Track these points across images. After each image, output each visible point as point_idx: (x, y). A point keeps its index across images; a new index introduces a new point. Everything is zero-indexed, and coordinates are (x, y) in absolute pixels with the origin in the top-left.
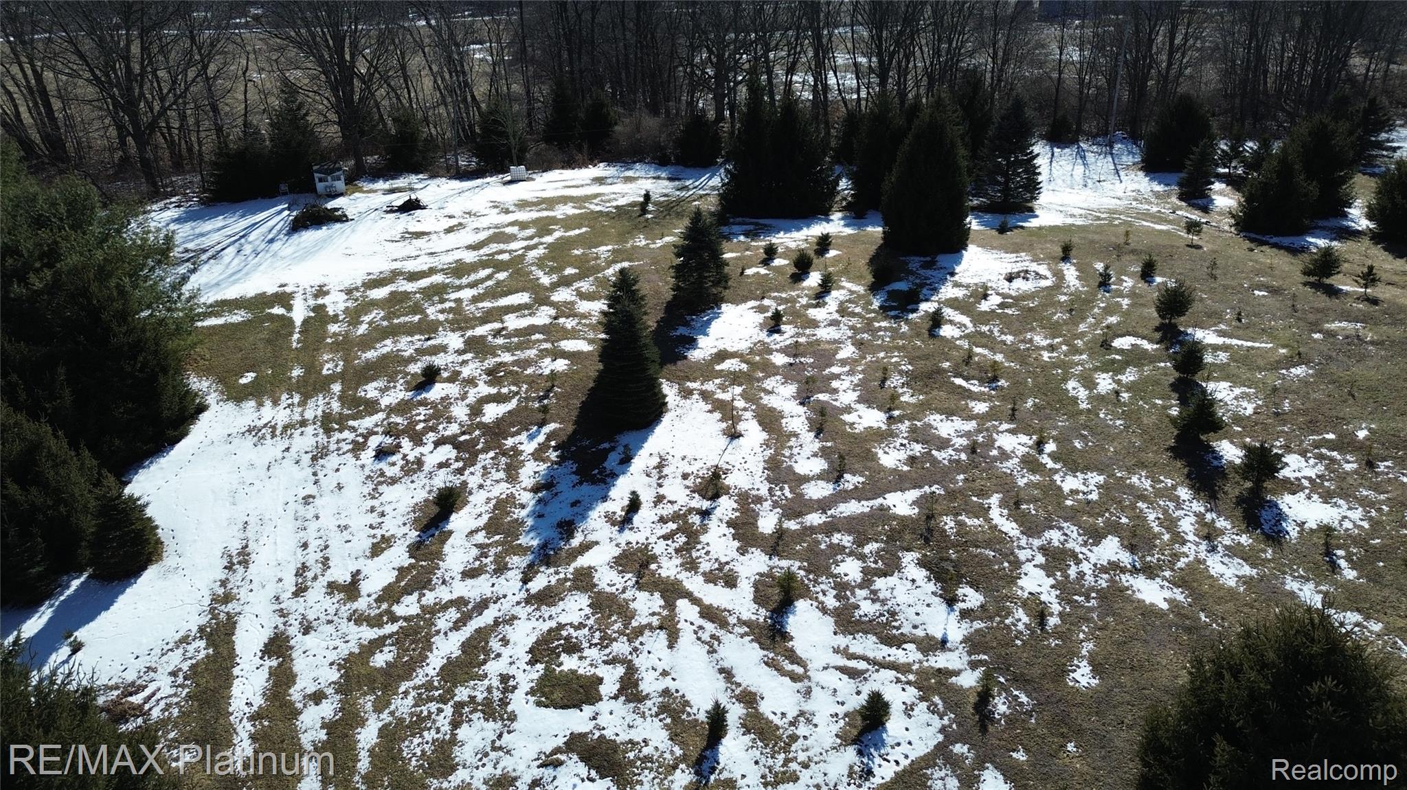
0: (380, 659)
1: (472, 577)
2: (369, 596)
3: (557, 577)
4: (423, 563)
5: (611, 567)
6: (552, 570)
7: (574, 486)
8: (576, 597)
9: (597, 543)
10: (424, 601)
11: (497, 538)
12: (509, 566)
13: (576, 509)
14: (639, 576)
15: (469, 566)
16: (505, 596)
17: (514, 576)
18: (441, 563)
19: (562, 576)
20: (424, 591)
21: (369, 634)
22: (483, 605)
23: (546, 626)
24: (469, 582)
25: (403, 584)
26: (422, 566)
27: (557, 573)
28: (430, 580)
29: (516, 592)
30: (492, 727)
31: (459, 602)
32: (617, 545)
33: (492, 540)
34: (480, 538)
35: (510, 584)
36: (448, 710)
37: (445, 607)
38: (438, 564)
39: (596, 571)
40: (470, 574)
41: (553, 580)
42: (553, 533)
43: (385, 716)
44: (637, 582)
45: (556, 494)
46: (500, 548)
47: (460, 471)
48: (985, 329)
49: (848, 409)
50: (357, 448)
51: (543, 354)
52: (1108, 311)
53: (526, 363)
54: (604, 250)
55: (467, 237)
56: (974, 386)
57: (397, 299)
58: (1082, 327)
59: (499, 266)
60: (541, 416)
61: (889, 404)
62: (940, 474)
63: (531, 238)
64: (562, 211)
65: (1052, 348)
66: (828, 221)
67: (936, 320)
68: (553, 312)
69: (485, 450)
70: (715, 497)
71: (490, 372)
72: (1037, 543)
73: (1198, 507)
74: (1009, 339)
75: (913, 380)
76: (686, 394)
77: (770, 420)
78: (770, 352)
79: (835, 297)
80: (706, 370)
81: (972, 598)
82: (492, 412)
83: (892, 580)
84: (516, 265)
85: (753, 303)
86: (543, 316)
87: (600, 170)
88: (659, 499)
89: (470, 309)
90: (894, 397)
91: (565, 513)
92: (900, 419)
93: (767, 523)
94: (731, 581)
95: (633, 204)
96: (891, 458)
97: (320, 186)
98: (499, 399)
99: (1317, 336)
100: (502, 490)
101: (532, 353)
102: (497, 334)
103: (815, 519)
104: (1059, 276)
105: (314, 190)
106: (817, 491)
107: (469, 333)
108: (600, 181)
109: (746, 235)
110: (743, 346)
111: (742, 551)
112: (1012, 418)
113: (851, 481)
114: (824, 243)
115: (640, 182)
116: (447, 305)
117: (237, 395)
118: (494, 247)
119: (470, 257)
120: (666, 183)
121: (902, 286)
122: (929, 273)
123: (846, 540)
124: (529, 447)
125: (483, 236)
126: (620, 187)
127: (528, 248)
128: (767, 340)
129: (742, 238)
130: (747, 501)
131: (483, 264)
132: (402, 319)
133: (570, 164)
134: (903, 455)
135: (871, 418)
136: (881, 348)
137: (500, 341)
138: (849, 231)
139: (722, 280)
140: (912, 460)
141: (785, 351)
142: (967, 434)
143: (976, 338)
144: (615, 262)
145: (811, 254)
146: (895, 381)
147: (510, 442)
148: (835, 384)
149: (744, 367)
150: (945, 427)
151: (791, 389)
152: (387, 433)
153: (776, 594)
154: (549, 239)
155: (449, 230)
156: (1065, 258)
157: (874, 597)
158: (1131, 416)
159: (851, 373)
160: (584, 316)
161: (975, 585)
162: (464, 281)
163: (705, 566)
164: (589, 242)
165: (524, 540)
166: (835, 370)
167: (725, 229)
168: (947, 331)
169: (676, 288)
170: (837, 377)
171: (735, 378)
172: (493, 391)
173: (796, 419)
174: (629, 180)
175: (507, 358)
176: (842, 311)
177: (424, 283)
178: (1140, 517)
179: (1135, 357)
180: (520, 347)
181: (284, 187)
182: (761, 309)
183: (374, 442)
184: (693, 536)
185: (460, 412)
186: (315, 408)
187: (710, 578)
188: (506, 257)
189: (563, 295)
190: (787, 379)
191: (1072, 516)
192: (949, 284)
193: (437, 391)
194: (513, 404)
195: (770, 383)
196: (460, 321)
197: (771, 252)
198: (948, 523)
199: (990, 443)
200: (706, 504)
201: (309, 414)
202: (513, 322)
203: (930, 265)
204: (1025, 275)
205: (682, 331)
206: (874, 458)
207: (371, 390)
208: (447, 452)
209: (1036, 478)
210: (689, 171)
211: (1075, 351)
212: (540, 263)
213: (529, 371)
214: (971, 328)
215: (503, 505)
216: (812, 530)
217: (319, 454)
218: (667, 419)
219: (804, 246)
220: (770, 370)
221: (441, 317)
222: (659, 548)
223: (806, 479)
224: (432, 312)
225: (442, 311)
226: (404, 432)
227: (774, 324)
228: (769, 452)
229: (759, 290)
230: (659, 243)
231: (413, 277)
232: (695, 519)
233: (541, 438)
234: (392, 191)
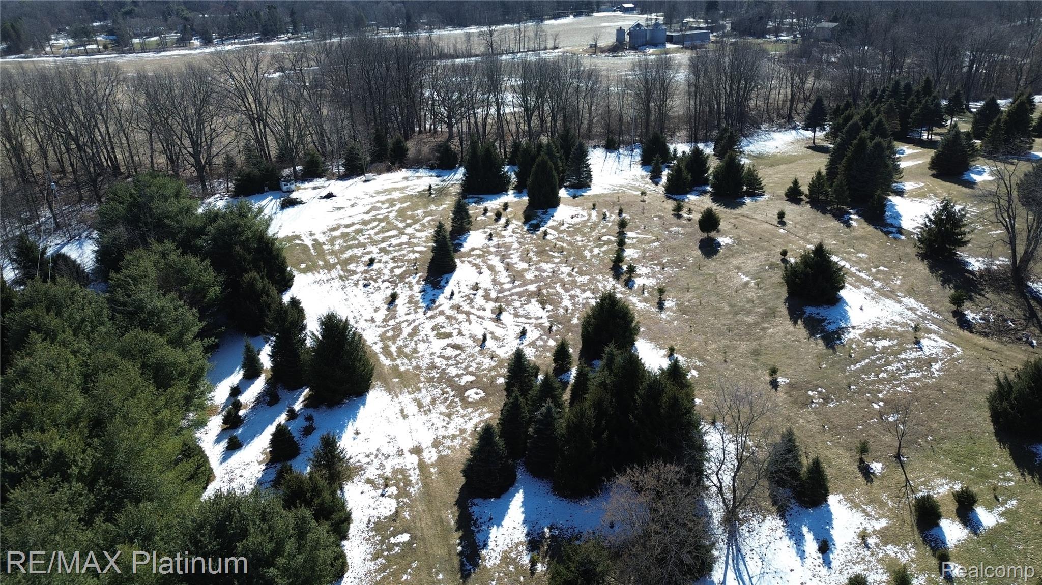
0: (390, 334)
2: (379, 321)
4: (392, 313)
5: (449, 309)
6: (432, 311)
7: (432, 290)
8: (441, 317)
9: (443, 304)
10: (396, 321)
11: (412, 305)
12: (418, 311)
13: (434, 296)
14: (458, 311)
15: (406, 312)
16: (420, 318)
17: (421, 313)
19: (435, 312)
20: (395, 319)
21: (385, 329)
22: (414, 321)
23: (434, 324)
24: (408, 316)
25: (388, 318)
28: (396, 316)
29: (423, 317)
30: (426, 345)
31: (407, 321)
32: (450, 304)
34: (407, 305)
35: (420, 315)
36: (413, 342)
37: (403, 322)
38: (396, 313)
39: (445, 310)
40: (407, 314)
41: (433, 313)
42: (429, 303)
43: (396, 345)
45: (427, 293)
46: (414, 307)
47: (394, 289)
48: (561, 236)
49: (516, 263)
50: (356, 284)
51: (409, 252)
52: (603, 228)
53: (404, 255)
54: (420, 212)
55: (361, 209)
56: (556, 254)
57: (344, 236)
58: (594, 234)
59: (381, 221)
60: (415, 271)
61: (529, 261)
62: (544, 279)
63: (388, 208)
64: (396, 195)
65: (582, 241)
66: (507, 195)
67: (545, 233)
68: (408, 237)
69: (400, 282)
70: (477, 290)
71: (392, 259)
72: (568, 294)
73: (614, 282)
74: (569, 239)
75: (538, 253)
76: (463, 262)
77: (491, 268)
78: (489, 247)
79: (511, 227)
80: (468, 254)
81: (549, 307)
82: (398, 272)
83: (529, 305)
84: (385, 219)
85: (483, 230)
86: (404, 239)
87: (404, 173)
88: (460, 292)
89: (376, 238)
90: (530, 259)
91: (431, 298)
92: (532, 265)
93: (493, 295)
94: (484, 310)
95: (424, 190)
96: (529, 276)
97: (285, 188)
98: (398, 267)
99: (667, 233)
100: (410, 293)
101: (405, 252)
102: (390, 246)
103: (507, 293)
104: (590, 215)
105: (280, 189)
106: (507, 286)
107: (379, 246)
108: (406, 178)
109: (475, 203)
110: (480, 246)
111: (487, 302)
112: (566, 263)
113: (517, 283)
114: (506, 206)
115: (424, 178)
116: (366, 237)
117: (303, 271)
118: (373, 213)
119: (367, 217)
120: (436, 178)
121: (534, 222)
122: (544, 216)
123: (516, 297)
124: (414, 281)
125: (368, 208)
126: (416, 182)
127: (389, 212)
128: (488, 243)
129: (474, 204)
130: (487, 291)
131: (374, 220)
132: (351, 243)
133: (389, 170)
134: (533, 275)
135: (523, 265)
136: (527, 244)
137: (391, 248)
138: (516, 199)
139: (470, 223)
140: (535, 276)
141: (494, 246)
142: (552, 268)
143: (558, 239)
144: (425, 217)
145: (501, 210)
146: (531, 254)
147: (407, 280)
148: (511, 256)
149: (481, 253)
150: (544, 266)
151: (498, 258)
152: (365, 279)
153: (497, 311)
154: (396, 208)
155: (352, 206)
156: (594, 209)
157: (524, 309)
158: (602, 260)
159: (517, 252)
160: (419, 238)
161: (550, 305)
162: (368, 227)
163: (476, 307)
164: (414, 208)
165: (421, 305)
166: (512, 252)
167: (466, 200)
168: (549, 237)
169: (453, 226)
170: (512, 254)
171: (479, 256)
172: (396, 265)
173: (500, 267)
174: (418, 177)
175: (396, 254)
176: (514, 232)
177: (353, 228)
178: (597, 286)
179: (608, 242)
180: (399, 250)
181: (266, 189)
182: (485, 232)
183: (361, 282)
184: (472, 300)
185: (387, 272)
186: (334, 273)
187: (478, 309)
188: (381, 217)
189: (409, 230)
190: (496, 255)
191: (579, 287)
192: (551, 220)
193: (376, 266)
194: (404, 269)
195: (490, 257)
196: (374, 243)
197: (486, 210)
198: (545, 291)
199: (559, 270)
200: (474, 292)
201: (334, 276)
202: (394, 241)
203: (545, 213)
204: (577, 216)
205: (457, 241)
206: (524, 276)
207: (352, 267)
208: (387, 284)
209: (571, 278)
210: (444, 172)
211: (589, 241)
212: (396, 218)
213: (406, 258)
214: (557, 236)
215: (411, 297)
216: (507, 296)
217: (344, 288)
218: (457, 270)
219: (498, 207)
220: (490, 253)
221: (366, 241)
222: (462, 304)
223: (504, 283)
224: (362, 239)
225: (365, 239)
226: (370, 279)
227: (490, 238)
228: (492, 277)
229: (483, 226)
230: (441, 208)
231: (347, 226)
232: (472, 296)
233: (417, 278)
234: (315, 188)
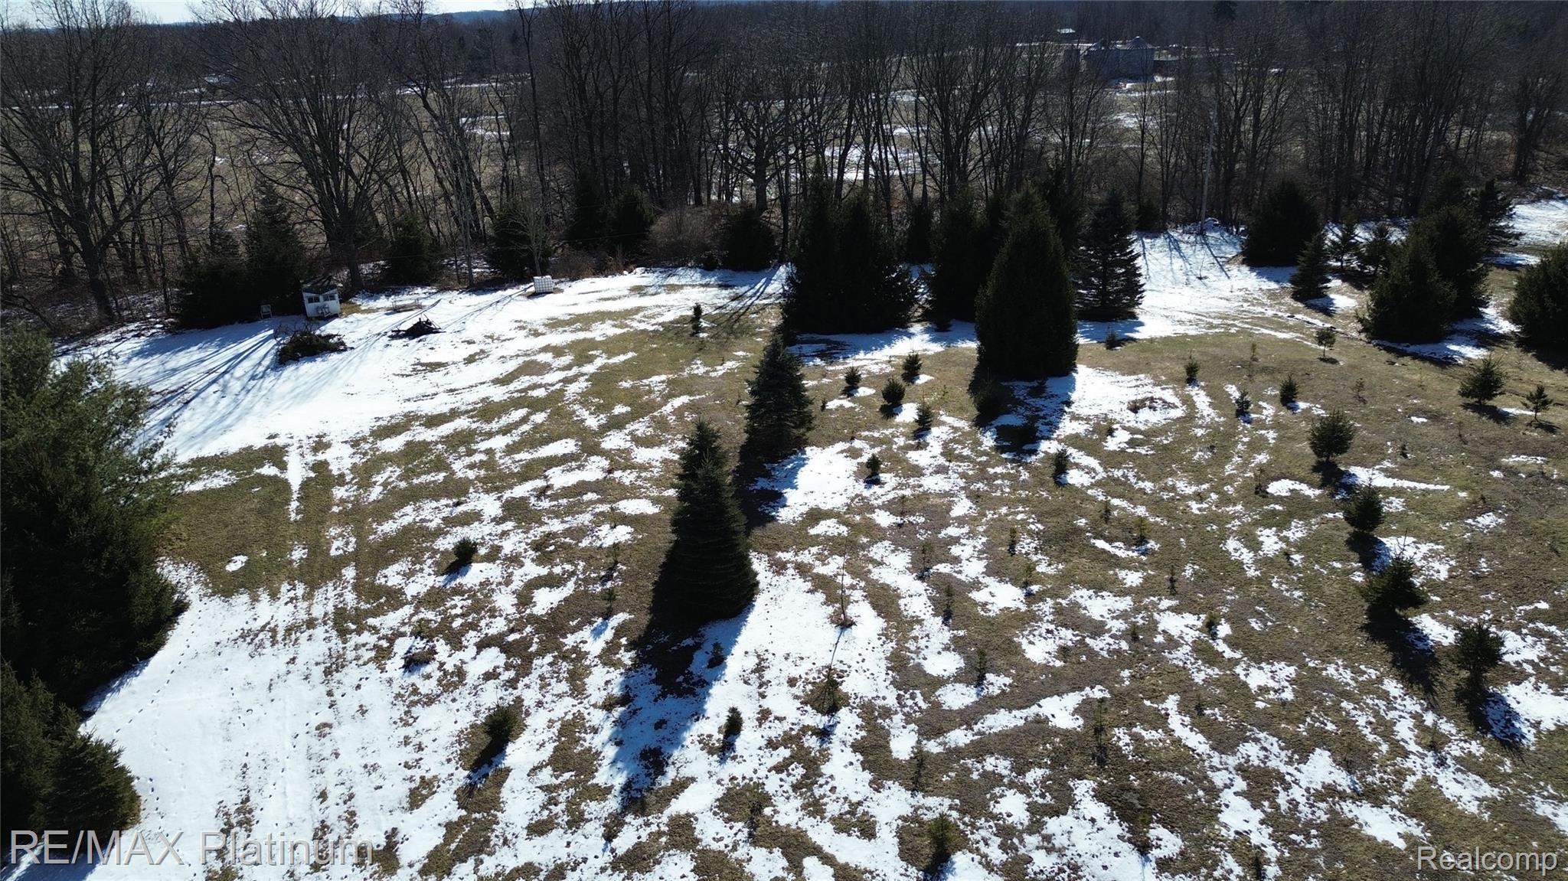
1: (541, 833)
2: (411, 866)
3: (648, 830)
4: (477, 815)
5: (715, 814)
6: (640, 821)
7: (656, 700)
8: (676, 859)
9: (693, 780)
10: (483, 870)
11: (567, 776)
12: (587, 816)
13: (662, 732)
14: (753, 825)
15: (536, 819)
16: (585, 860)
17: (594, 830)
18: (499, 814)
19: (654, 828)
20: (483, 856)
22: (558, 874)
24: (538, 840)
25: (453, 846)
26: (475, 820)
27: (648, 824)
28: (487, 840)
29: (599, 853)
31: (528, 871)
32: (719, 782)
33: (561, 779)
34: (546, 776)
35: (589, 842)
38: (495, 816)
39: (696, 819)
40: (538, 829)
41: (644, 834)
42: (637, 767)
44: (750, 835)
45: (635, 712)
46: (572, 790)
47: (512, 684)
48: (1118, 473)
49: (976, 585)
50: (382, 655)
51: (600, 519)
52: (1257, 445)
53: (579, 533)
54: (657, 381)
55: (492, 369)
56: (1120, 551)
57: (415, 450)
58: (1229, 469)
59: (535, 405)
60: (605, 604)
61: (1024, 577)
62: (1098, 670)
63: (568, 367)
64: (602, 331)
65: (1200, 497)
66: (910, 335)
67: (1061, 464)
68: (605, 463)
69: (540, 653)
70: (832, 710)
71: (537, 546)
72: (1232, 761)
73: (1412, 705)
74: (1148, 486)
75: (1049, 543)
76: (779, 568)
77: (884, 601)
78: (871, 509)
79: (937, 435)
80: (799, 536)
81: (1168, 842)
82: (545, 600)
83: (1066, 821)
84: (554, 401)
85: (841, 446)
86: (594, 470)
87: (637, 277)
88: (764, 715)
89: (505, 462)
90: (1030, 568)
91: (649, 738)
92: (1040, 597)
93: (903, 744)
94: (868, 830)
95: (682, 320)
96: (1039, 649)
97: (310, 307)
98: (551, 582)
99: (1496, 474)
100: (565, 707)
101: (585, 518)
102: (541, 493)
103: (959, 737)
104: (1188, 402)
105: (303, 311)
106: (958, 697)
107: (507, 495)
108: (639, 290)
109: (821, 355)
110: (838, 502)
111: (877, 785)
112: (1173, 592)
113: (997, 683)
114: (912, 367)
115: (687, 290)
116: (477, 458)
117: (224, 587)
118: (526, 381)
119: (498, 394)
120: (715, 291)
121: (1011, 420)
122: (1039, 402)
123: (1000, 765)
124: (595, 647)
125: (511, 366)
126: (663, 298)
127: (567, 381)
128: (866, 493)
129: (818, 361)
130: (872, 714)
131: (514, 403)
132: (425, 478)
133: (602, 270)
134: (1052, 646)
135: (1003, 597)
136: (1002, 501)
137: (546, 504)
138: (936, 348)
139: (806, 421)
140: (1064, 652)
141: (888, 507)
142: (1123, 615)
143: (1110, 485)
144: (672, 396)
145: (900, 381)
146: (1026, 545)
147: (570, 641)
148: (955, 550)
149: (844, 530)
150: (1098, 606)
151: (903, 559)
152: (417, 634)
153: (927, 849)
154: (590, 368)
155: (470, 360)
156: (1191, 380)
157: (1048, 845)
158: (1311, 585)
159: (972, 535)
160: (643, 468)
161: (1169, 824)
162: (495, 425)
163: (833, 809)
164: (640, 369)
165: (601, 778)
166: (953, 531)
167: (794, 350)
168: (1074, 477)
169: (751, 431)
170: (956, 541)
171: (835, 545)
172: (544, 571)
173: (916, 599)
174: (673, 288)
175: (556, 526)
176: (948, 453)
177: (446, 429)
179: (1297, 507)
180: (572, 510)
181: (265, 309)
182: (854, 453)
183: (402, 646)
184: (813, 766)
185: (505, 601)
186: (325, 601)
187: (842, 825)
188: (540, 393)
189: (614, 441)
190: (898, 545)
191: (1268, 722)
192: (1066, 417)
193: (475, 574)
194: (568, 589)
195: (878, 551)
196: (495, 480)
197: (853, 380)
198: (1122, 737)
199: (1152, 627)
200: (819, 721)
201: (318, 611)
202: (559, 478)
203: (1038, 392)
204: (1150, 403)
205: (762, 483)
206: (1017, 650)
207: (392, 576)
208: (493, 657)
209: (1215, 672)
210: (739, 276)
211: (1226, 500)
212: (584, 399)
213: (585, 543)
214: (1101, 474)
215: (570, 729)
216: (957, 753)
217: (334, 666)
218: (760, 601)
219: (889, 369)
220: (876, 534)
221: (471, 474)
222: (772, 784)
223: (939, 682)
224: (459, 467)
225: (471, 466)
226: (438, 631)
227: (871, 473)
228: (890, 646)
229: (846, 430)
230: (721, 370)
231: (433, 421)
232: (812, 742)
233: (608, 635)
234: (396, 310)
